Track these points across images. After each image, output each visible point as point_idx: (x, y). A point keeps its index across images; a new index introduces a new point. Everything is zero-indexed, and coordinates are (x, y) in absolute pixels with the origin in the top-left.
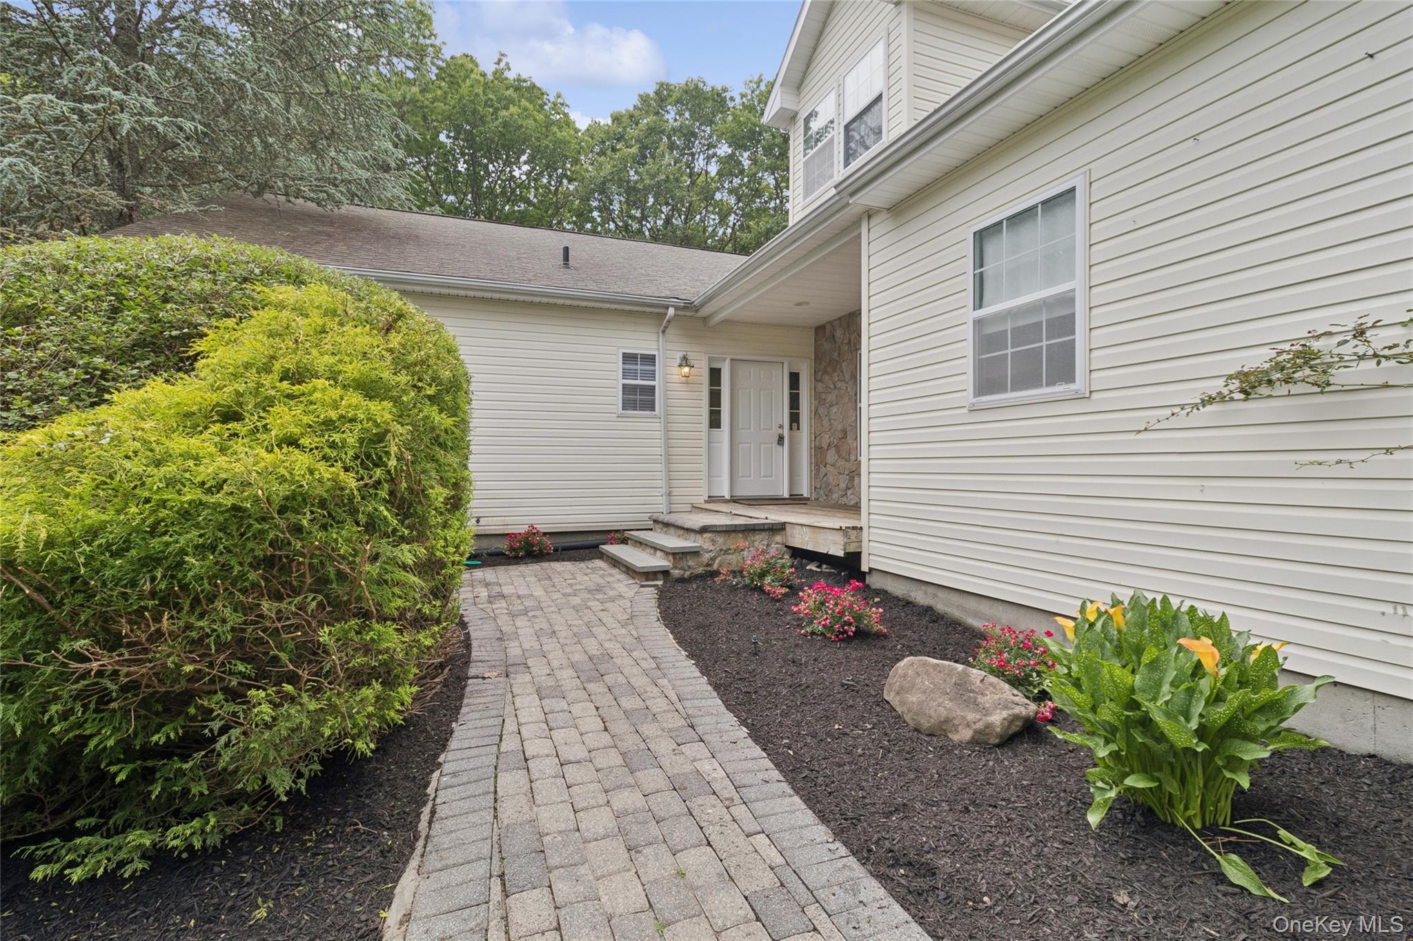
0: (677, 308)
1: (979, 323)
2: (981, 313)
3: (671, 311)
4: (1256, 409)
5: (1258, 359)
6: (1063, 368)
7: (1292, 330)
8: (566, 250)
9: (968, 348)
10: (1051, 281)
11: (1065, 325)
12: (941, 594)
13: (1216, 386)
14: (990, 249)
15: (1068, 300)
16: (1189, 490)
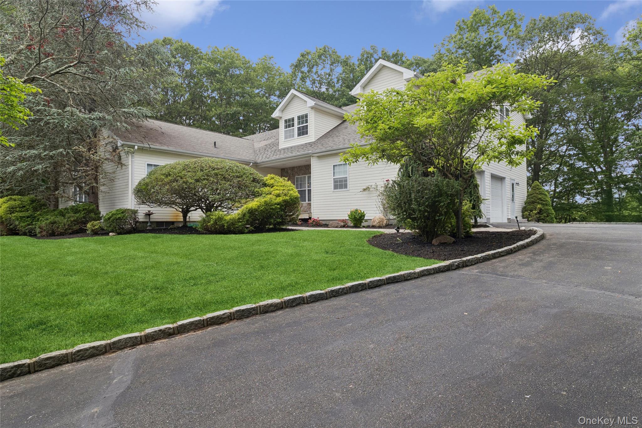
0: (253, 163)
1: (334, 179)
2: (334, 177)
3: (251, 164)
4: (365, 193)
5: (365, 187)
6: (346, 186)
7: (367, 185)
8: (215, 143)
9: (333, 182)
10: (344, 175)
11: (346, 181)
12: (328, 221)
13: (361, 190)
14: (335, 168)
15: (346, 177)
16: (359, 201)
